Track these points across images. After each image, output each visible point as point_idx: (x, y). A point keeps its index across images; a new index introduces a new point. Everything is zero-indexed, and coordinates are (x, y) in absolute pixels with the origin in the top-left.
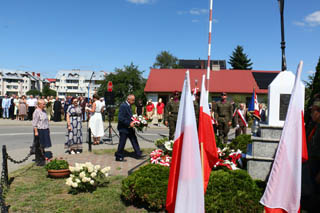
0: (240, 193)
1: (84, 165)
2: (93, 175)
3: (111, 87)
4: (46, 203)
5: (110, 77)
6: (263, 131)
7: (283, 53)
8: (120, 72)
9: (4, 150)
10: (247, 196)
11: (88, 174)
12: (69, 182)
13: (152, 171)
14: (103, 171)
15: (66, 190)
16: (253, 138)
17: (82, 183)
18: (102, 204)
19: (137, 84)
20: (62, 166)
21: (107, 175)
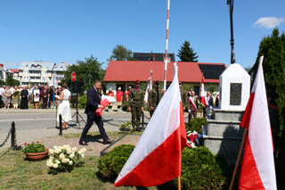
0: (204, 167)
1: (62, 148)
2: (72, 156)
3: (74, 77)
4: (29, 183)
5: (73, 68)
6: (217, 114)
7: (232, 48)
8: (82, 63)
10: (210, 169)
11: (67, 155)
12: (50, 163)
13: (125, 150)
14: (80, 152)
15: (45, 171)
16: (208, 120)
17: (62, 164)
18: (82, 182)
19: (97, 75)
20: (39, 150)
21: (83, 156)
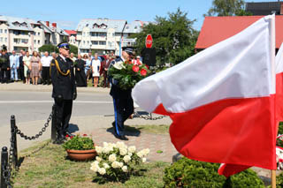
1: (115, 145)
2: (127, 158)
3: (150, 42)
5: (149, 29)
8: (162, 21)
9: (13, 122)
11: (120, 157)
12: (95, 166)
14: (139, 154)
15: (90, 177)
17: (112, 169)
19: (186, 38)
20: (86, 146)
21: (144, 160)
